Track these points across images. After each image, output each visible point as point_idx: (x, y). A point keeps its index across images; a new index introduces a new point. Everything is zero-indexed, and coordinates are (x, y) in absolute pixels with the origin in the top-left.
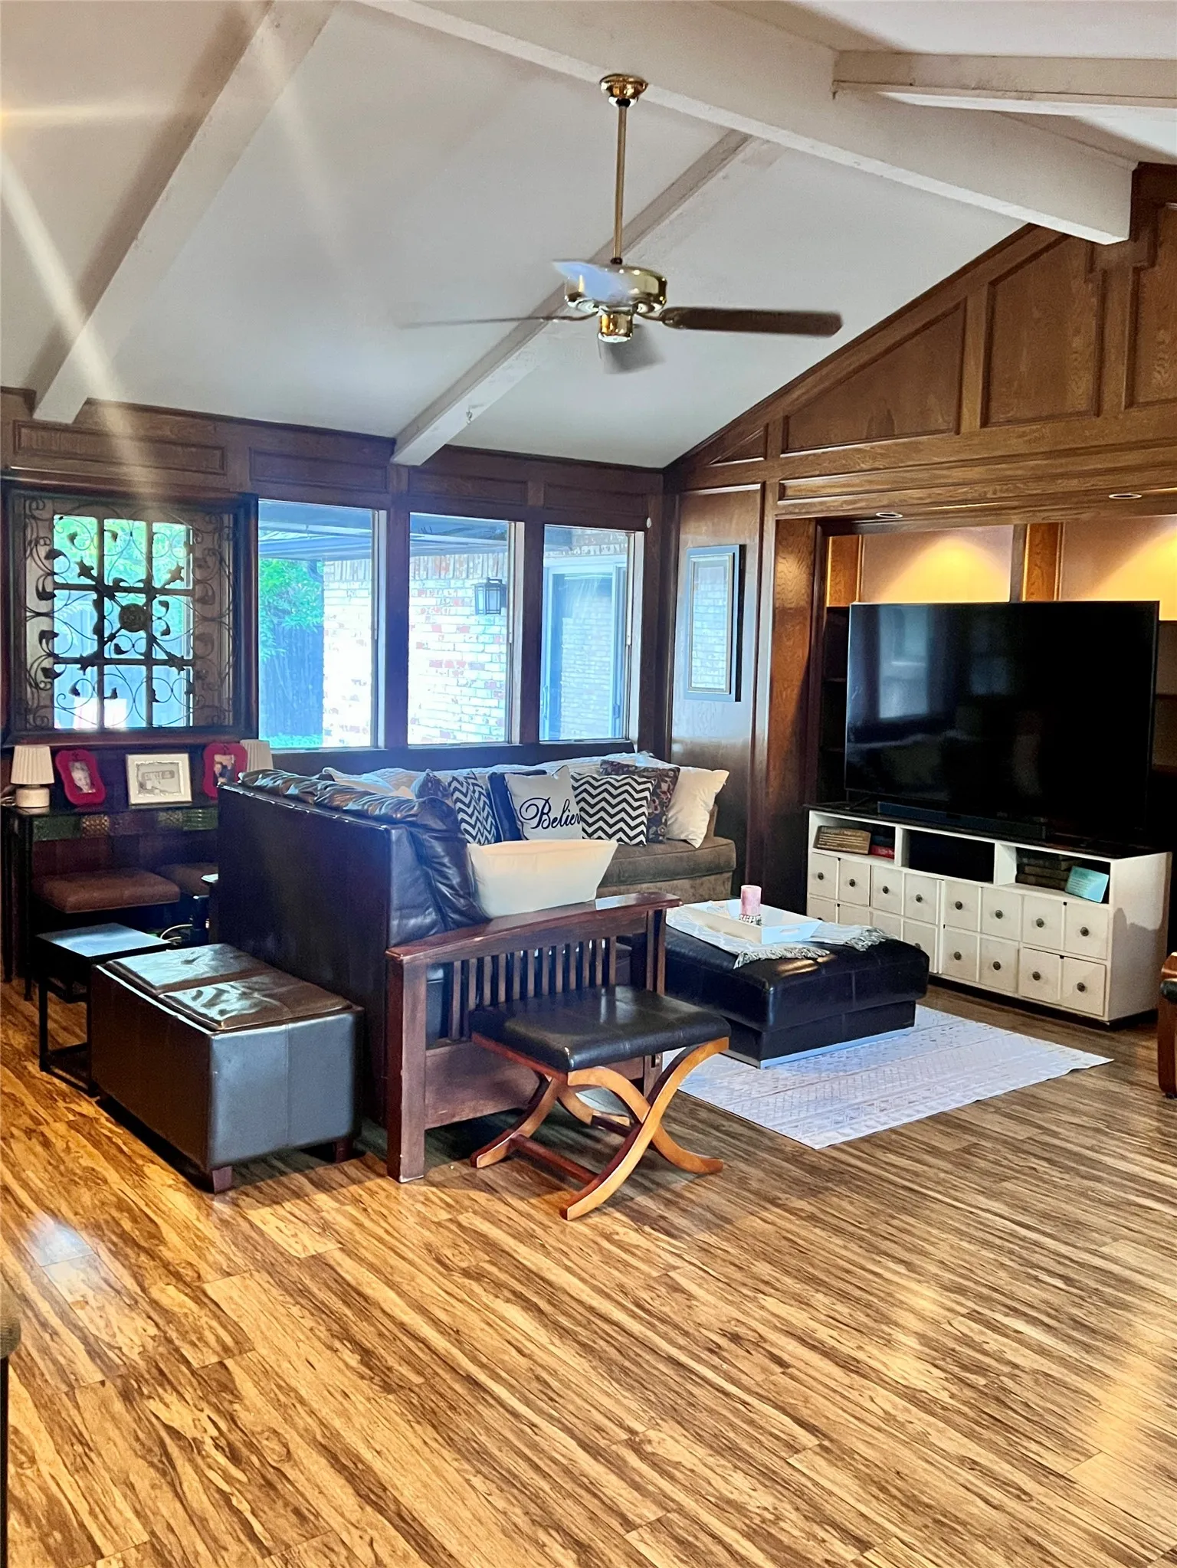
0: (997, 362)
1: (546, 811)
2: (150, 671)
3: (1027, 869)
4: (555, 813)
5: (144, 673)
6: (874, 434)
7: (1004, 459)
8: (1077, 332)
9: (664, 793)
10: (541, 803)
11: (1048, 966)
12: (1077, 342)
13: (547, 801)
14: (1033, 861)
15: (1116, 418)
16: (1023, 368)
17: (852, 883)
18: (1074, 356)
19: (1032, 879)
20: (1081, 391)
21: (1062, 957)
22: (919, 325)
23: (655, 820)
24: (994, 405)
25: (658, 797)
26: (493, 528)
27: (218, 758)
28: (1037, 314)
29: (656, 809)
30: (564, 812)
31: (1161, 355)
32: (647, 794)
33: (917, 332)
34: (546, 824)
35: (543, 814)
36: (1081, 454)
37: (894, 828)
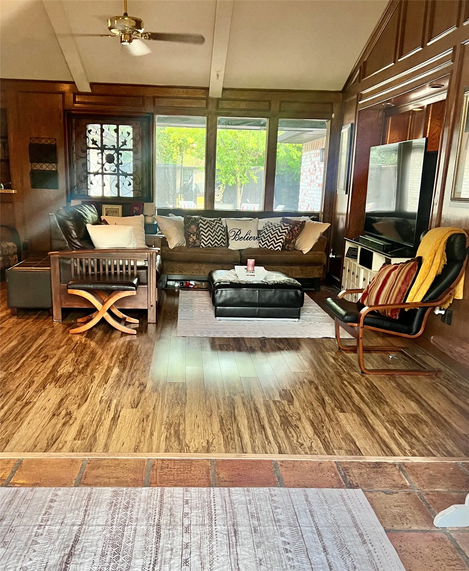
1: (238, 234)
2: (118, 178)
4: (242, 235)
5: (116, 178)
9: (295, 231)
10: (237, 231)
13: (240, 230)
23: (287, 241)
25: (292, 232)
26: (260, 121)
27: (135, 208)
29: (290, 237)
30: (247, 235)
32: (286, 230)
34: (237, 239)
35: (237, 235)
37: (358, 247)
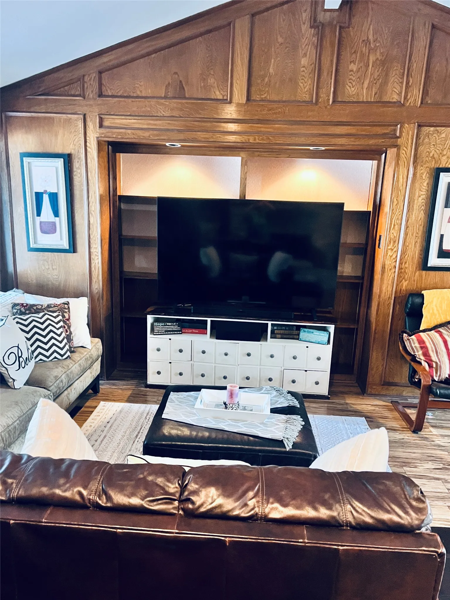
0: (255, 64)
1: (20, 355)
3: (276, 332)
6: (170, 94)
7: (259, 121)
8: (305, 55)
9: (68, 320)
10: (15, 350)
11: (298, 376)
12: (304, 61)
14: (279, 328)
15: (326, 107)
16: (271, 70)
17: (181, 351)
18: (302, 69)
19: (279, 336)
20: (306, 90)
21: (306, 371)
22: (202, 30)
23: (68, 339)
24: (253, 89)
28: (280, 40)
31: (351, 77)
32: (62, 323)
33: (201, 35)
36: (307, 125)
37: (207, 320)
